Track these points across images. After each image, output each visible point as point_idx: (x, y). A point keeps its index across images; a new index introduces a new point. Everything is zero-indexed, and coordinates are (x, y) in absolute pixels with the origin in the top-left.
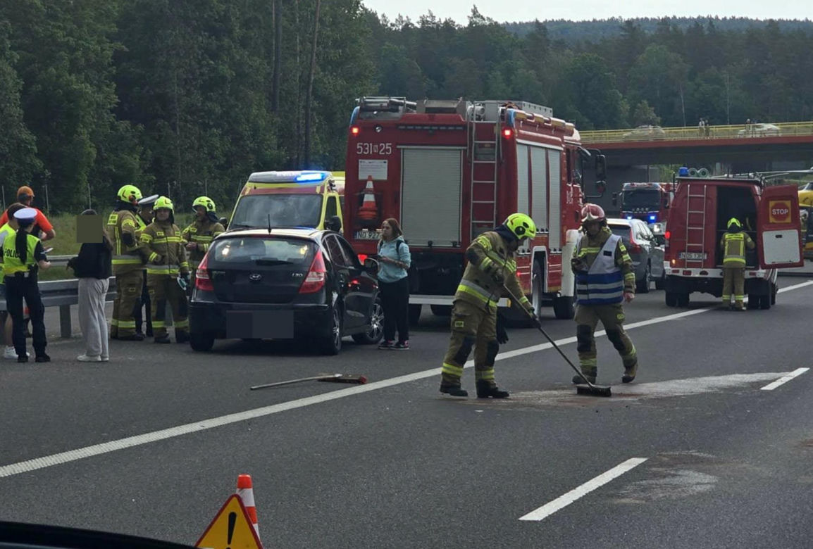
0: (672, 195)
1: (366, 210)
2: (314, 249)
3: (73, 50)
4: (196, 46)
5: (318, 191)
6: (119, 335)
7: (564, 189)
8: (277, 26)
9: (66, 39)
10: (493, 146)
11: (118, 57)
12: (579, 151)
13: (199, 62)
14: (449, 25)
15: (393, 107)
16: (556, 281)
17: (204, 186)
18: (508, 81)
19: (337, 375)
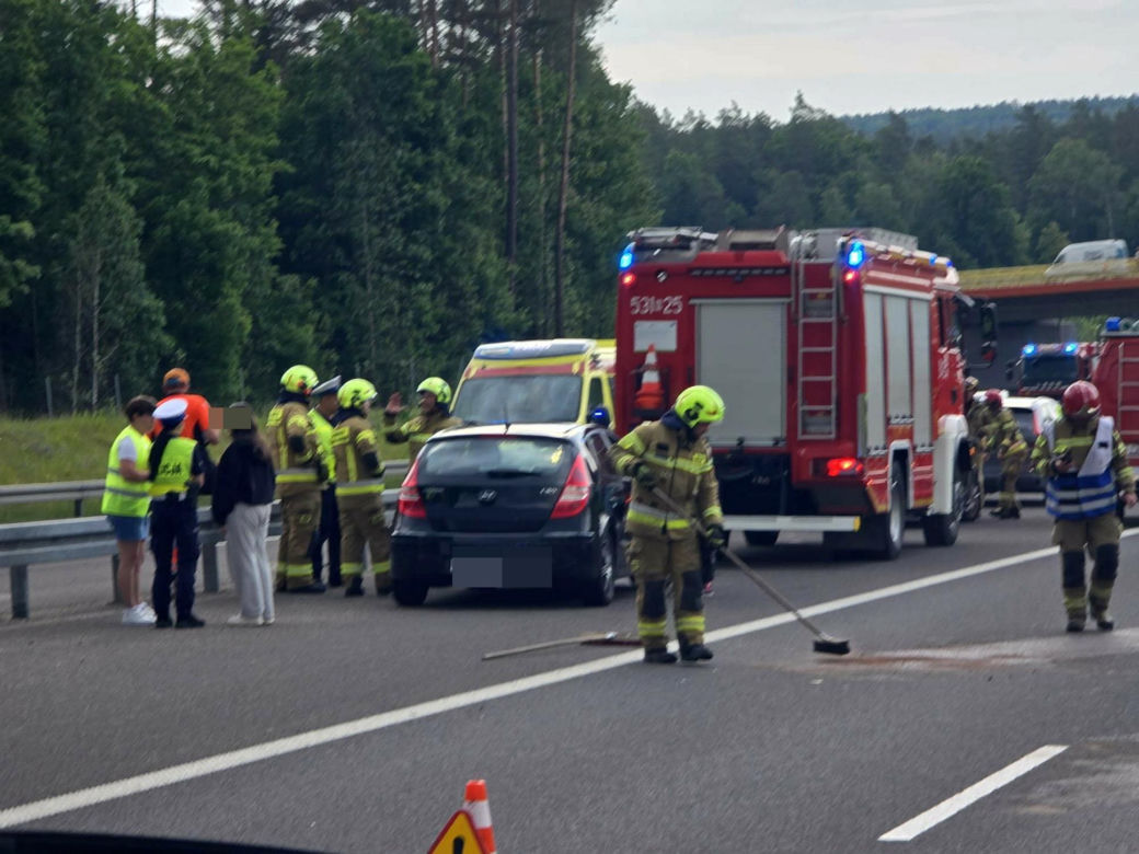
0: (1096, 362)
1: (644, 395)
2: (572, 455)
3: (214, 174)
4: (394, 164)
5: (576, 369)
6: (289, 586)
7: (935, 357)
8: (511, 129)
9: (205, 158)
10: (829, 296)
11: (280, 182)
12: (957, 301)
13: (399, 186)
14: (761, 124)
15: (683, 243)
16: (925, 492)
17: (408, 366)
18: (850, 201)
19: (610, 635)
